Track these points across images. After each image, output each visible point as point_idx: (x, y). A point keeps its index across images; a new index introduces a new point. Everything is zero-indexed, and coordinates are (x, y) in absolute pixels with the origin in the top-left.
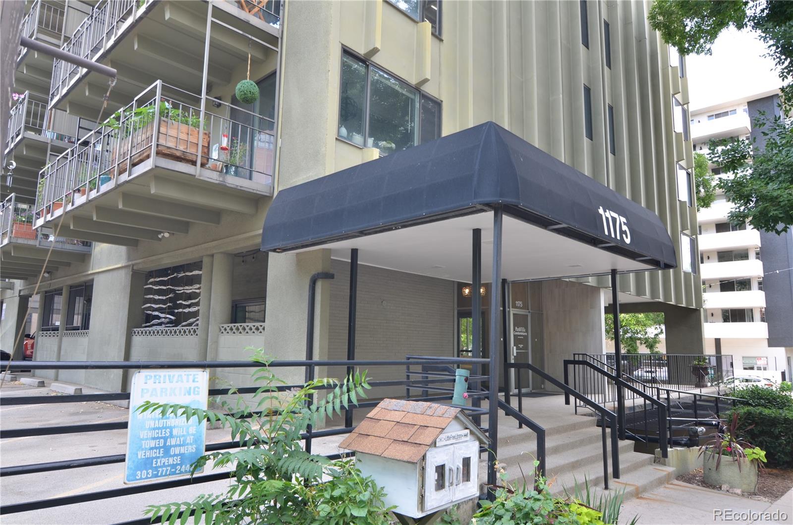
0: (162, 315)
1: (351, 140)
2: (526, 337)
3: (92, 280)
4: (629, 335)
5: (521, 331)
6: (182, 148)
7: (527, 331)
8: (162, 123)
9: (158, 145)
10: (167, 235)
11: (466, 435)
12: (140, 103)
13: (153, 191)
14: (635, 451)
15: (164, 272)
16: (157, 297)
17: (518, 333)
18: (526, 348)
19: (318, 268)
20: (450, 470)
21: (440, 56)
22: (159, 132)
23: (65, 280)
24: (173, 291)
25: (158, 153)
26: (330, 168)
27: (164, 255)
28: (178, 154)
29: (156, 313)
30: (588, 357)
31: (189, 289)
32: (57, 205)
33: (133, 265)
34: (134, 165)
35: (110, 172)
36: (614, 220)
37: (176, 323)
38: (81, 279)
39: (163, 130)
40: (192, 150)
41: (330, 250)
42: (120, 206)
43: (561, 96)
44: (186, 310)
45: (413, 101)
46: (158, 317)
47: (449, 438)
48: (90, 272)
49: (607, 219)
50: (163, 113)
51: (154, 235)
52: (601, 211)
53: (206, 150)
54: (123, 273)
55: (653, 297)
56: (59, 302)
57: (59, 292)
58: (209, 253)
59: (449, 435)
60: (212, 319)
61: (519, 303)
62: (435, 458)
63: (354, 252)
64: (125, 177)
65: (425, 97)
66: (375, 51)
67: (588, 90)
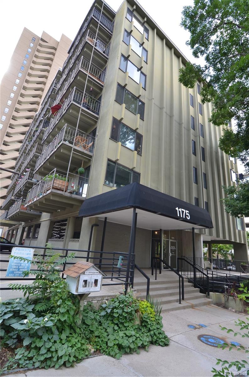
0: (56, 235)
1: (109, 185)
2: (175, 250)
3: (41, 223)
4: (225, 252)
5: (173, 248)
6: (60, 187)
7: (176, 248)
8: (55, 180)
9: (53, 186)
10: (59, 211)
11: (97, 273)
12: (51, 174)
13: (51, 198)
14: (200, 292)
15: (59, 222)
16: (56, 229)
17: (172, 248)
18: (175, 254)
19: (94, 222)
20: (89, 282)
21: (140, 160)
22: (54, 182)
23: (34, 223)
24: (60, 228)
25: (53, 188)
26: (100, 193)
27: (59, 217)
28: (58, 188)
29: (55, 234)
30: (186, 258)
31: (64, 227)
32: (30, 201)
33: (51, 219)
34: (47, 191)
35: (42, 193)
36: (183, 212)
37: (59, 238)
38: (38, 223)
39: (55, 181)
40: (63, 187)
41: (98, 218)
42: (44, 202)
43: (184, 171)
44: (63, 234)
45: (131, 173)
46: (55, 236)
47: (90, 273)
48: (41, 221)
49: (179, 211)
50: (56, 177)
51: (56, 211)
52: (177, 209)
53: (67, 187)
54: (48, 221)
55: (224, 238)
56: (32, 229)
57: (32, 226)
58: (69, 217)
59: (90, 272)
60: (67, 237)
61: (173, 238)
62: (83, 278)
63: (106, 218)
64: (45, 194)
65: (135, 172)
66: (118, 160)
67: (196, 169)
